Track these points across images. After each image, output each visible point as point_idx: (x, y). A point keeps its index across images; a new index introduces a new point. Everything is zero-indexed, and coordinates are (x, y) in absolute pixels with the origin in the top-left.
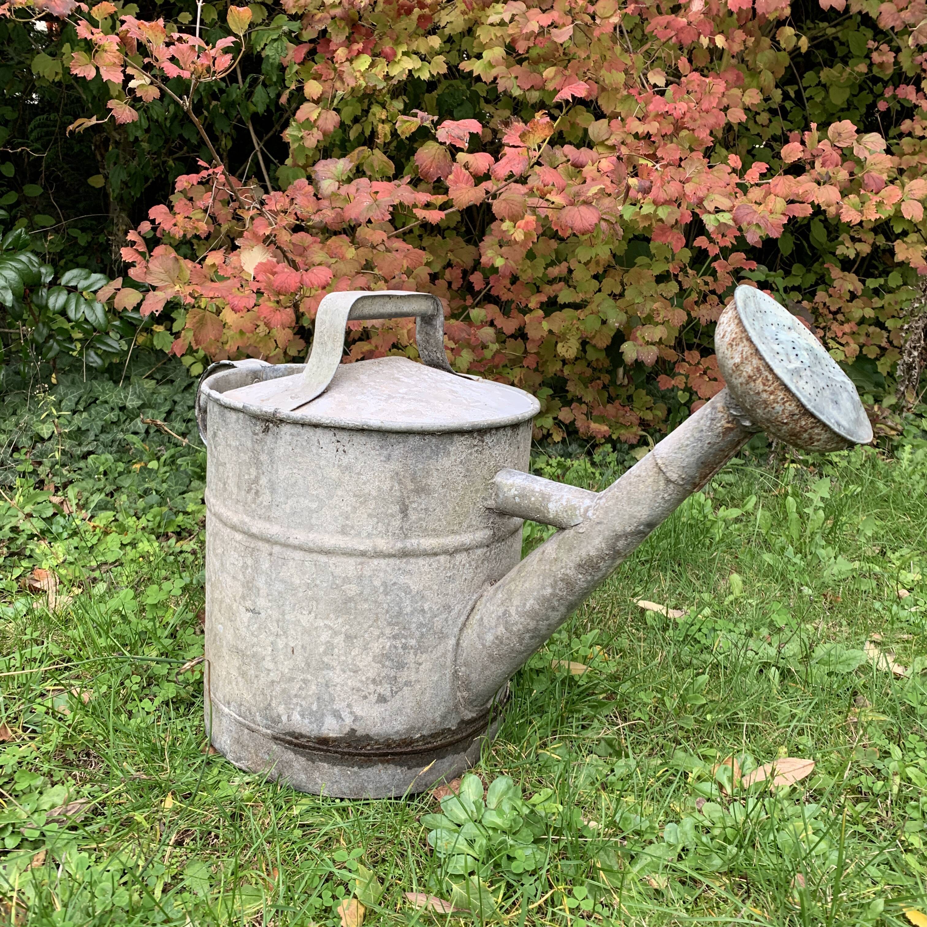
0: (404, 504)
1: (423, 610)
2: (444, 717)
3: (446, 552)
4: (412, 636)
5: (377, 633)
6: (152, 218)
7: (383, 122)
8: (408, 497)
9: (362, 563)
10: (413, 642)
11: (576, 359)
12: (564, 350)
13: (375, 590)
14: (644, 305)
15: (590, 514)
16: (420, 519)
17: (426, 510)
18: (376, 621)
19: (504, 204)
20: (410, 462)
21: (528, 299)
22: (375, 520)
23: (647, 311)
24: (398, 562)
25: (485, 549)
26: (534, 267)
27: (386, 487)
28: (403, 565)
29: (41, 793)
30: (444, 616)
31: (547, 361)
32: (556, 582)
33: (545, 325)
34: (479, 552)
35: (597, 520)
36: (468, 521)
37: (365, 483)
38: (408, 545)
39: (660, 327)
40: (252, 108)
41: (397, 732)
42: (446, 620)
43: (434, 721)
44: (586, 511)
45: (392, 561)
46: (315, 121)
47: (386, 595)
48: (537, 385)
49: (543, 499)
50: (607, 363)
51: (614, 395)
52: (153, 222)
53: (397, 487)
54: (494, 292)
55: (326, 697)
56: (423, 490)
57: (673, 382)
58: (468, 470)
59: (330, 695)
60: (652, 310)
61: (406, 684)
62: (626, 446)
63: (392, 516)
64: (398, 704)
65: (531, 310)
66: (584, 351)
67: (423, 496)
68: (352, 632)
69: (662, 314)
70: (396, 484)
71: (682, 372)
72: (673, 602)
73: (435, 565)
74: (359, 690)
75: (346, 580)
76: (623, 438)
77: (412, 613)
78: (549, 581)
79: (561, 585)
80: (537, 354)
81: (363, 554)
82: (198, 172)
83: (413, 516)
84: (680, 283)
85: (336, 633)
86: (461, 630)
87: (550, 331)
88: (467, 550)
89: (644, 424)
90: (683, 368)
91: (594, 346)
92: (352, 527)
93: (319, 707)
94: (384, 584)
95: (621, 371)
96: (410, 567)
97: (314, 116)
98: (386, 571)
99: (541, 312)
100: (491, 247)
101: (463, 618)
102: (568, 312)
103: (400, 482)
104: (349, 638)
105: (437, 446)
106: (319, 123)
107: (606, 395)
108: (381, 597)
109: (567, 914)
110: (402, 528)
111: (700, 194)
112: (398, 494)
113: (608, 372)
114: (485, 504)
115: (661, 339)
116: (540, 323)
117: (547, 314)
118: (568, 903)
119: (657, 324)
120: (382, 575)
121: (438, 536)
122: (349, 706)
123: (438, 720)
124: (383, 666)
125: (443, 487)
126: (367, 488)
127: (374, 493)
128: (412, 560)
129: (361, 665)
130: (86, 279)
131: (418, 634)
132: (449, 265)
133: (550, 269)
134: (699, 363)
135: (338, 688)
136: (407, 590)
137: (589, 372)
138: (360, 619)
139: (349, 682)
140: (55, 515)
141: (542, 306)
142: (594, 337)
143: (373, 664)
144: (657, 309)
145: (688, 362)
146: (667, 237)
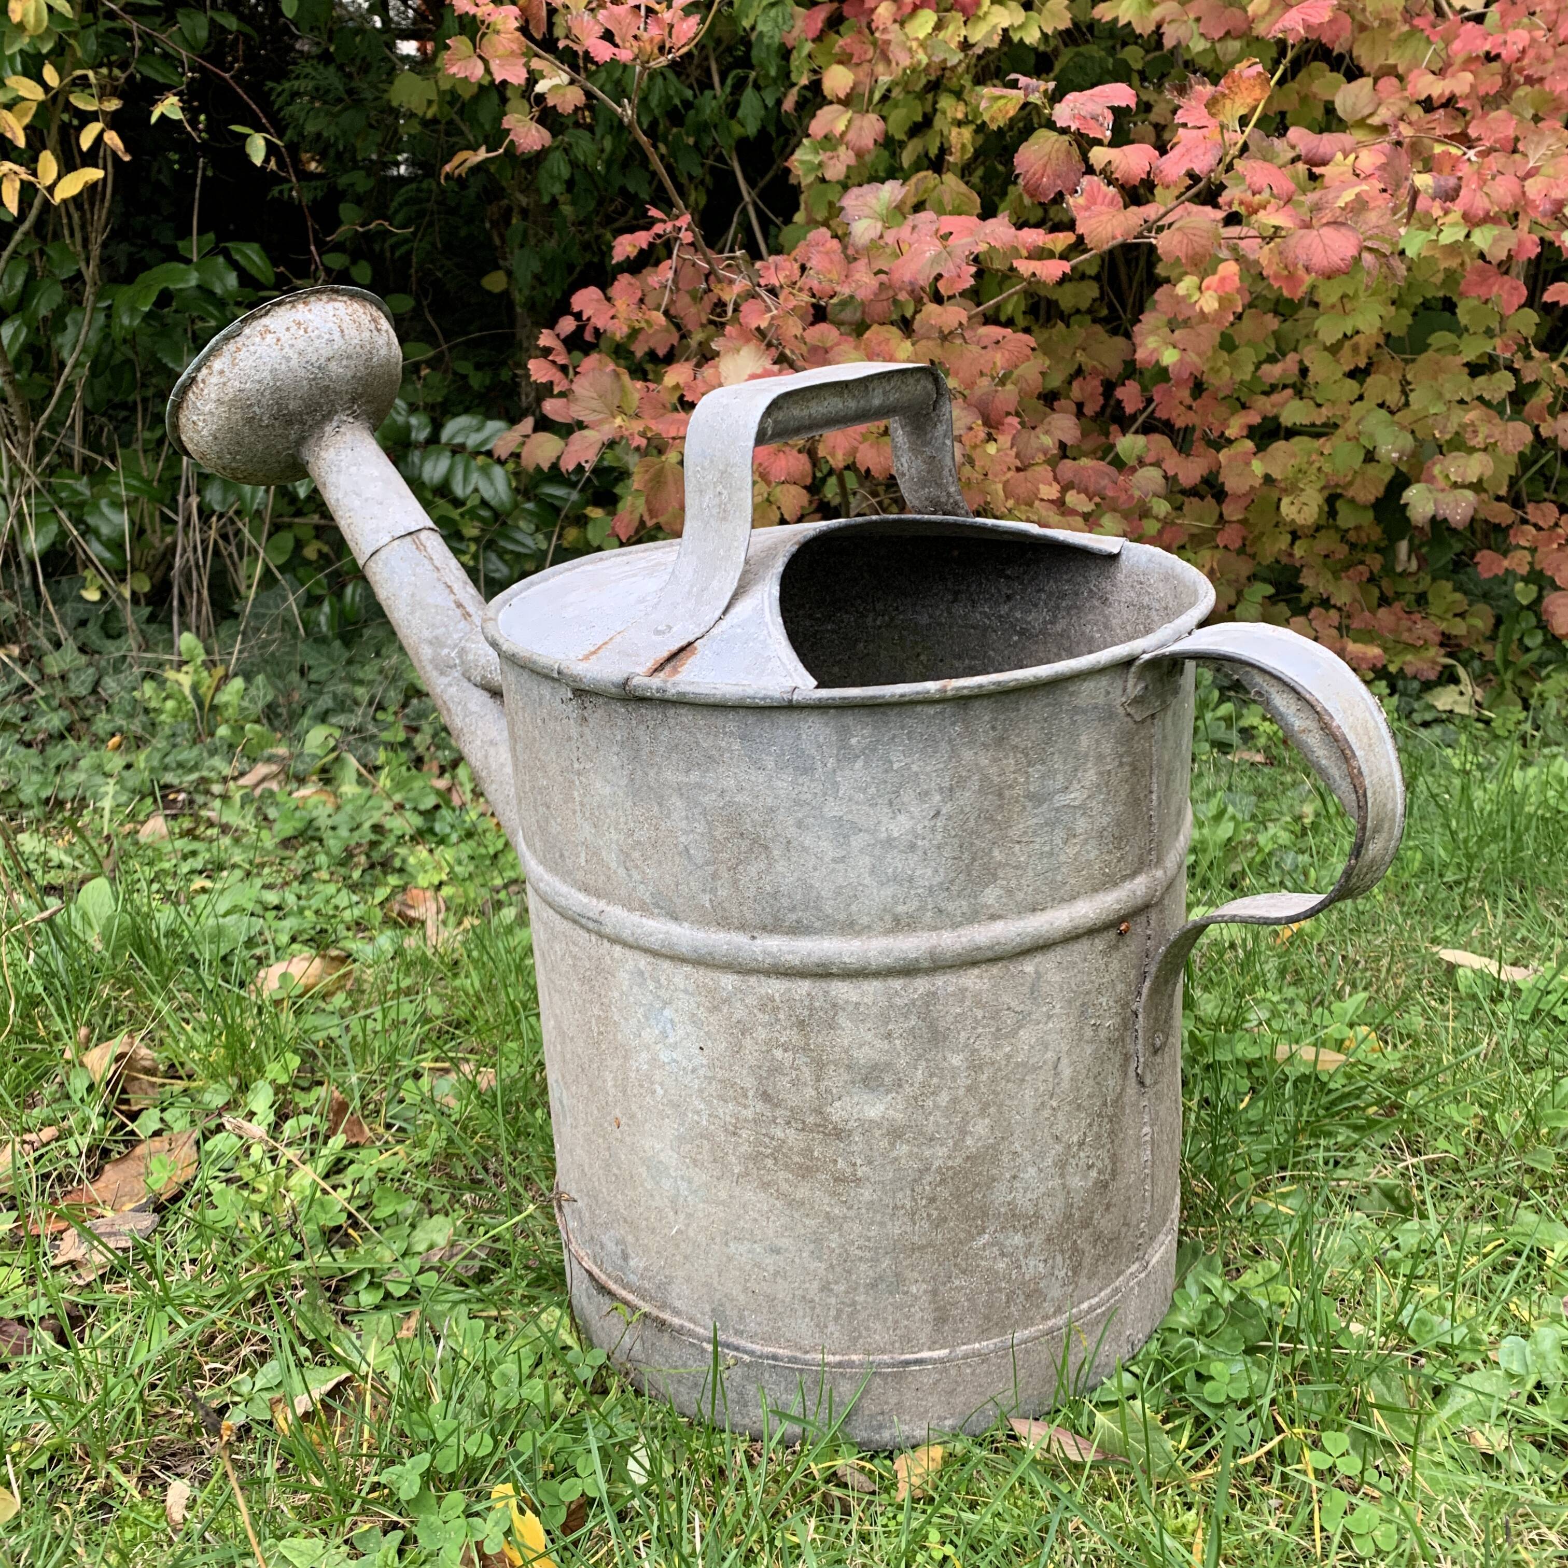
6: (576, 309)
7: (959, 124)
11: (1318, 528)
12: (1294, 509)
14: (1448, 418)
19: (1178, 237)
21: (1225, 423)
23: (1453, 427)
26: (1235, 365)
29: (413, 1226)
31: (1262, 534)
33: (1258, 467)
39: (1477, 456)
40: (737, 130)
46: (843, 134)
48: (1243, 580)
50: (1376, 534)
51: (1390, 593)
52: (578, 316)
54: (1162, 414)
60: (1463, 426)
62: (1416, 685)
65: (1230, 442)
66: (1332, 513)
69: (1483, 430)
71: (1523, 543)
72: (1510, 952)
76: (1409, 671)
80: (1244, 522)
82: (648, 227)
84: (1515, 372)
87: (1268, 479)
89: (1447, 642)
90: (1525, 537)
91: (1352, 501)
95: (1403, 547)
97: (841, 126)
99: (1249, 445)
100: (1154, 331)
102: (1301, 441)
106: (850, 136)
107: (1376, 593)
109: (1311, 1478)
111: (1558, 194)
113: (1378, 550)
115: (1480, 481)
116: (1248, 464)
117: (1261, 448)
118: (1312, 1459)
119: (1472, 450)
130: (479, 430)
132: (1079, 372)
133: (1266, 367)
134: (1556, 525)
137: (1342, 551)
140: (437, 807)
141: (1252, 432)
142: (1351, 483)
144: (1472, 424)
145: (1535, 525)
146: (1491, 287)
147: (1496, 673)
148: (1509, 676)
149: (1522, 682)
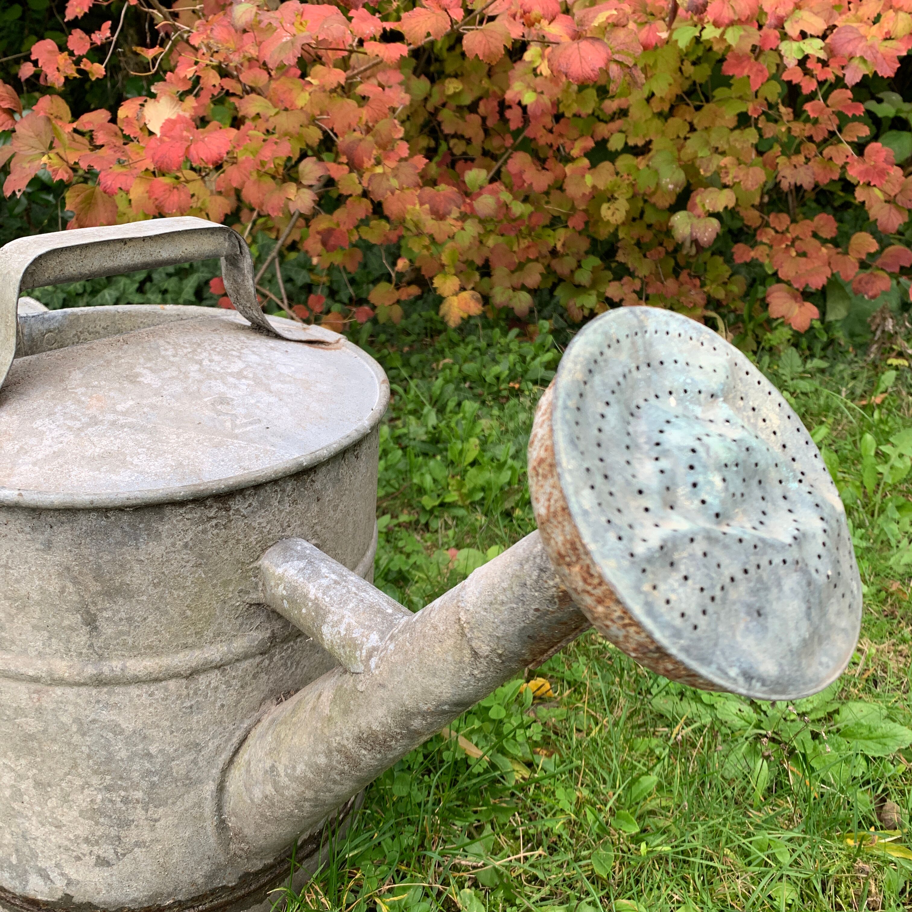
0: (88, 612)
1: (149, 755)
2: (210, 877)
3: (177, 676)
4: (136, 787)
5: (78, 782)
6: (33, 58)
8: (95, 603)
9: (37, 692)
10: (139, 795)
12: (610, 212)
13: (64, 729)
14: (710, 160)
15: (373, 662)
16: (121, 633)
17: (130, 620)
18: (75, 766)
19: (479, 37)
20: (86, 552)
21: (571, 144)
22: (46, 634)
23: (713, 168)
24: (94, 692)
25: (258, 659)
26: (581, 102)
27: (54, 586)
28: (104, 697)
30: (189, 757)
32: (331, 752)
33: (589, 180)
34: (246, 664)
35: (380, 680)
36: (214, 627)
37: (17, 581)
38: (106, 670)
39: (726, 192)
41: (134, 900)
42: (195, 762)
43: (193, 883)
44: (370, 656)
45: (84, 690)
47: (84, 735)
48: (582, 253)
49: (317, 614)
51: (681, 264)
52: (36, 63)
53: (71, 588)
55: (26, 850)
56: (118, 591)
57: (752, 254)
58: (201, 556)
59: (31, 849)
60: (720, 167)
61: (137, 844)
63: (72, 629)
64: (130, 868)
65: (573, 159)
67: (121, 601)
68: (44, 778)
69: (733, 172)
70: (70, 585)
71: (765, 240)
73: (159, 694)
74: (67, 849)
75: (19, 711)
77: (130, 759)
78: (321, 747)
79: (337, 757)
80: (585, 211)
81: (35, 680)
83: (108, 630)
84: (759, 130)
85: (20, 777)
86: (225, 771)
87: (595, 188)
88: (218, 667)
89: (711, 301)
90: (767, 236)
91: (654, 205)
92: (13, 642)
93: (20, 861)
94: (77, 720)
96: (114, 699)
98: (76, 705)
99: (586, 162)
100: (522, 77)
101: (225, 756)
102: (624, 160)
103: (75, 581)
104: (38, 784)
105: (133, 526)
107: (673, 263)
108: (77, 739)
110: (91, 646)
111: (781, 12)
112: (76, 598)
114: (247, 598)
115: (727, 208)
116: (583, 176)
117: (594, 165)
119: (723, 187)
120: (71, 708)
121: (158, 654)
122: (57, 865)
123: (201, 881)
124: (97, 823)
125: (155, 586)
126: (24, 588)
127: (36, 596)
128: (117, 689)
129: (64, 820)
131: (144, 784)
132: (484, 94)
133: (607, 102)
134: (787, 230)
135: (39, 843)
136: (117, 730)
137: (648, 236)
138: (50, 763)
139: (52, 837)
141: (588, 154)
142: (654, 193)
143: (81, 820)
144: (726, 167)
145: (774, 228)
146: (744, 68)
147: (743, 322)
148: (751, 326)
149: (759, 331)
